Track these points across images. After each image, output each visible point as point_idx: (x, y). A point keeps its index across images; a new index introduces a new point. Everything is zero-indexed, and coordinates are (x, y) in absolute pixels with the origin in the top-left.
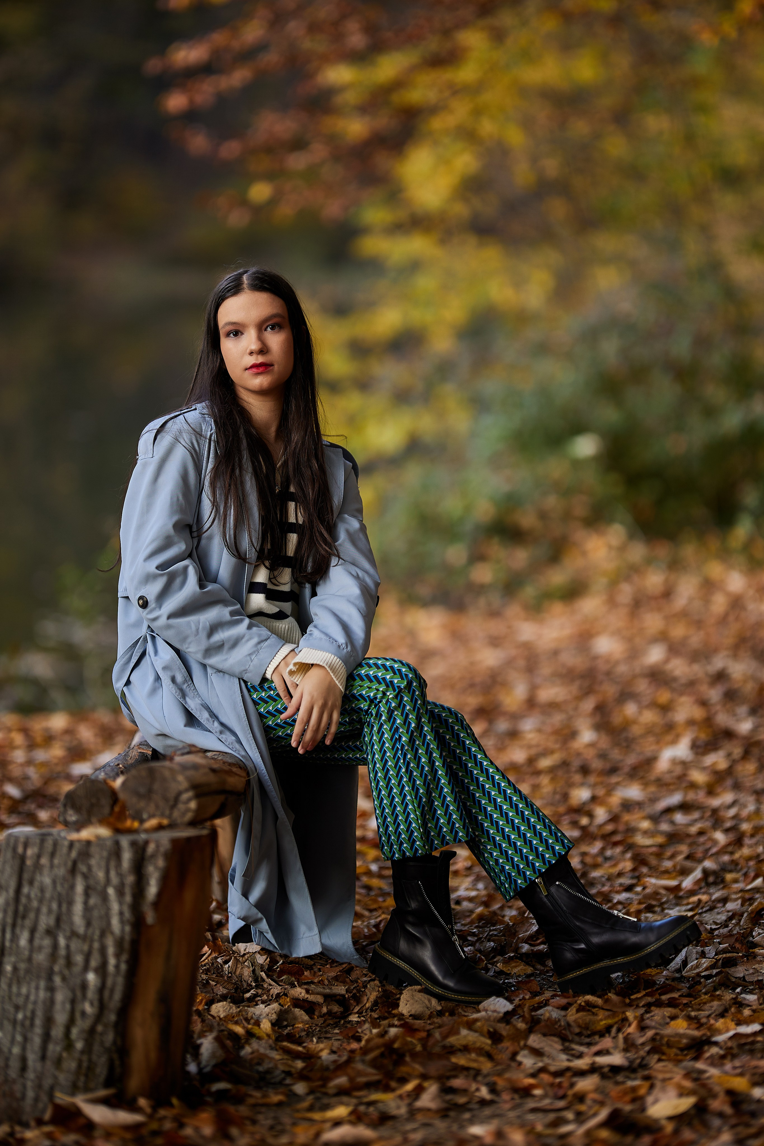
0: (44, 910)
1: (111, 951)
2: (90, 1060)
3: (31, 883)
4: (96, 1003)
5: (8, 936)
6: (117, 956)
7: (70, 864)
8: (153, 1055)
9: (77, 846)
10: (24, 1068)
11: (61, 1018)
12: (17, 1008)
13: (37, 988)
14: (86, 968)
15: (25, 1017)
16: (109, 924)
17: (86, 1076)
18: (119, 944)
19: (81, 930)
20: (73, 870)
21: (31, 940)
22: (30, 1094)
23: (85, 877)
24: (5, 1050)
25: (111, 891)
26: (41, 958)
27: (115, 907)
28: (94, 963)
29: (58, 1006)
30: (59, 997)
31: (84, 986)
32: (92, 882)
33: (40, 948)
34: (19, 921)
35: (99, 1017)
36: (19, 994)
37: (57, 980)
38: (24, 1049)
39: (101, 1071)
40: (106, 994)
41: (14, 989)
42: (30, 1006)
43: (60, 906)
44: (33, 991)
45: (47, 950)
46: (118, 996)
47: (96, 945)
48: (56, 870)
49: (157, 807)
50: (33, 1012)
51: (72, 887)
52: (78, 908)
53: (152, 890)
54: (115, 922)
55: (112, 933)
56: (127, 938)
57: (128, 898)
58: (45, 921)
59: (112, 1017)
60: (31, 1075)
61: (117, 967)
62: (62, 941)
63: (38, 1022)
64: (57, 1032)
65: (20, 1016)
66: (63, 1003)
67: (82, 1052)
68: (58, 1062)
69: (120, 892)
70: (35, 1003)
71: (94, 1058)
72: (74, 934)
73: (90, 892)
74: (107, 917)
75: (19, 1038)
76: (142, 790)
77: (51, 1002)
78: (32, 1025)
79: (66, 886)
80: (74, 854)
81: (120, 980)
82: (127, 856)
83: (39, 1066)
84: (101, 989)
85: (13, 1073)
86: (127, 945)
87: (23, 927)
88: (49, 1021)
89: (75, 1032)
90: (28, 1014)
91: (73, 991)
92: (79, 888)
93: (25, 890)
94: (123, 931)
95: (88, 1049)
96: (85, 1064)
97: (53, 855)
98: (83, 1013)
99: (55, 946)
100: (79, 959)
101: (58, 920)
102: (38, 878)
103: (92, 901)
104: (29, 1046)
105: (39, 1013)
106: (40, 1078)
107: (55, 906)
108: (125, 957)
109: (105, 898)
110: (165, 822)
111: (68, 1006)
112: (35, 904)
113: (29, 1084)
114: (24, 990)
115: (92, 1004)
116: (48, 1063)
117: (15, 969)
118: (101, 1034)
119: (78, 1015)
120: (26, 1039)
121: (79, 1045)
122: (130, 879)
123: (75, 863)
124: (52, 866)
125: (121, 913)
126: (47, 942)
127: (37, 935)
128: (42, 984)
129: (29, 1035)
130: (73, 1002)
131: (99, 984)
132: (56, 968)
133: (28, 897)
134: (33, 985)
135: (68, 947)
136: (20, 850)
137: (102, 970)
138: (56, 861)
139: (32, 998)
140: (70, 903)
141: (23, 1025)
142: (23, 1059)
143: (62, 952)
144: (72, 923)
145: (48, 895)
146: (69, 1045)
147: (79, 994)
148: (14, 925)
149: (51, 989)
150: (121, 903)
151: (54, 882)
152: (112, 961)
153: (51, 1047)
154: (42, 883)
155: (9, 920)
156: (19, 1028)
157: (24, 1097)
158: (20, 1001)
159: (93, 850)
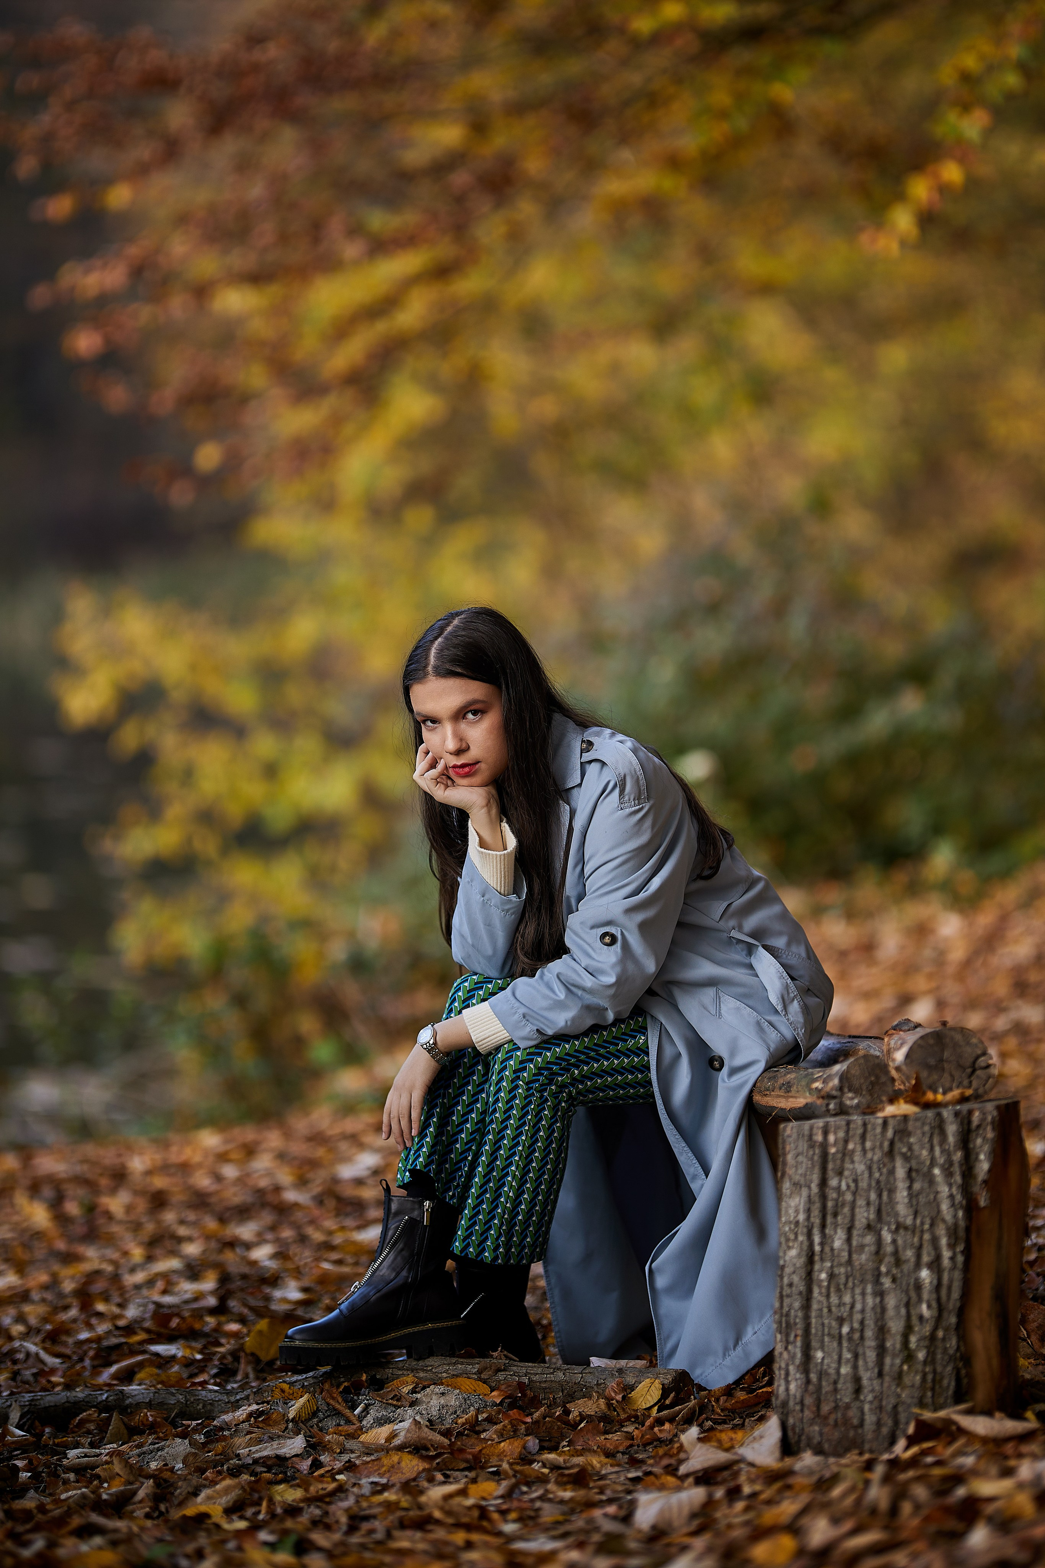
0: (861, 1202)
1: (944, 1241)
2: (935, 1372)
3: (840, 1173)
4: (934, 1304)
5: (817, 1239)
6: (951, 1246)
7: (886, 1144)
8: (995, 1362)
9: (891, 1123)
10: (858, 1390)
11: (896, 1326)
12: (841, 1321)
13: (863, 1294)
14: (918, 1266)
15: (852, 1329)
16: (939, 1211)
17: (933, 1389)
18: (953, 1232)
19: (909, 1221)
20: (891, 1153)
21: (849, 1240)
22: (870, 1419)
23: (906, 1158)
24: (832, 1371)
25: (937, 1171)
26: (863, 1258)
27: (944, 1190)
28: (926, 1259)
29: (890, 1312)
30: (891, 1302)
31: (918, 1287)
32: (914, 1164)
33: (862, 1247)
34: (829, 1220)
35: (939, 1319)
36: (841, 1304)
37: (887, 1282)
38: (855, 1367)
39: (949, 1383)
40: (944, 1292)
41: (834, 1299)
42: (857, 1317)
43: (880, 1196)
44: (858, 1298)
45: (870, 1249)
46: (956, 1294)
47: (927, 1236)
48: (869, 1155)
49: (952, 1076)
50: (862, 1322)
51: (892, 1172)
52: (902, 1195)
53: (983, 1165)
54: (945, 1207)
55: (943, 1220)
56: (962, 1224)
57: (958, 1179)
58: (863, 1216)
59: (953, 1320)
60: (868, 1397)
61: (952, 1259)
62: (887, 1237)
63: (869, 1333)
64: (893, 1342)
65: (845, 1330)
66: (897, 1307)
67: (925, 1362)
68: (899, 1377)
69: (948, 1173)
70: (863, 1311)
71: (939, 1369)
72: (900, 1227)
73: (914, 1174)
74: (935, 1203)
75: (847, 1355)
76: (932, 1061)
77: (883, 1309)
78: (862, 1338)
79: (885, 1170)
80: (890, 1134)
81: (957, 1275)
82: (952, 1129)
83: (876, 1383)
84: (938, 1287)
85: (846, 1397)
86: (962, 1233)
87: (836, 1225)
88: (882, 1331)
89: (913, 1339)
90: (856, 1325)
91: (907, 1292)
92: (901, 1172)
93: (833, 1182)
94: (955, 1216)
95: (930, 1359)
96: (930, 1377)
97: (863, 1137)
98: (921, 1318)
99: (879, 1242)
100: (909, 1254)
101: (879, 1212)
102: (848, 1165)
103: (917, 1186)
104: (861, 1363)
105: (870, 1323)
106: (879, 1398)
107: (873, 1196)
108: (960, 1248)
109: (931, 1181)
110: (969, 1092)
111: (903, 1311)
112: (849, 1197)
113: (867, 1407)
114: (847, 1299)
115: (929, 1307)
116: (887, 1379)
117: (832, 1276)
118: (944, 1339)
119: (915, 1320)
120: (856, 1356)
121: (921, 1355)
122: (958, 1156)
123: (892, 1143)
124: (864, 1151)
125: (951, 1197)
126: (869, 1239)
127: (855, 1233)
128: (869, 1289)
129: (860, 1350)
130: (907, 1305)
131: (935, 1282)
132: (883, 1269)
133: (838, 1189)
134: (858, 1291)
135: (894, 1241)
136: (819, 1138)
137: (935, 1265)
138: (868, 1144)
139: (858, 1306)
140: (892, 1191)
141: (850, 1339)
142: (857, 1380)
143: (889, 1249)
144: (897, 1214)
145: (863, 1184)
146: (909, 1357)
147: (913, 1294)
148: (823, 1226)
149: (880, 1294)
150: (950, 1185)
151: (870, 1168)
152: (946, 1254)
153: (888, 1361)
154: (854, 1171)
155: (817, 1221)
156: (845, 1344)
157: (861, 1424)
158: (845, 1312)
159: (911, 1126)
